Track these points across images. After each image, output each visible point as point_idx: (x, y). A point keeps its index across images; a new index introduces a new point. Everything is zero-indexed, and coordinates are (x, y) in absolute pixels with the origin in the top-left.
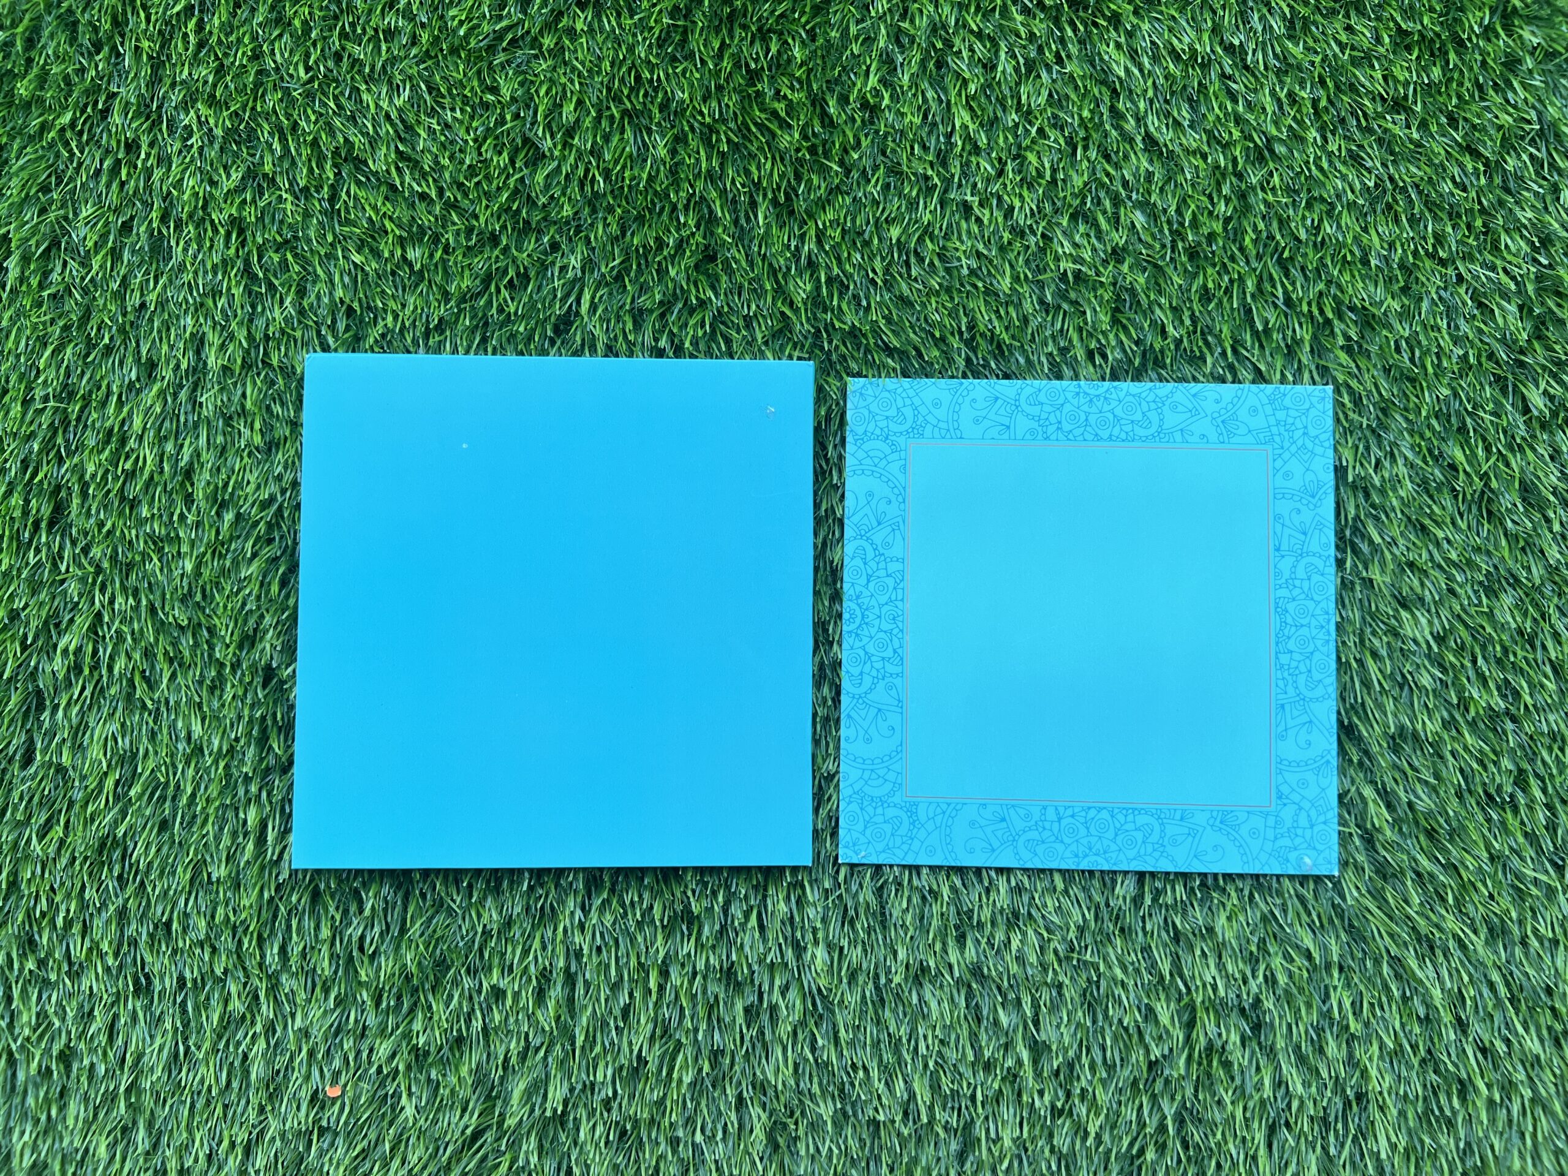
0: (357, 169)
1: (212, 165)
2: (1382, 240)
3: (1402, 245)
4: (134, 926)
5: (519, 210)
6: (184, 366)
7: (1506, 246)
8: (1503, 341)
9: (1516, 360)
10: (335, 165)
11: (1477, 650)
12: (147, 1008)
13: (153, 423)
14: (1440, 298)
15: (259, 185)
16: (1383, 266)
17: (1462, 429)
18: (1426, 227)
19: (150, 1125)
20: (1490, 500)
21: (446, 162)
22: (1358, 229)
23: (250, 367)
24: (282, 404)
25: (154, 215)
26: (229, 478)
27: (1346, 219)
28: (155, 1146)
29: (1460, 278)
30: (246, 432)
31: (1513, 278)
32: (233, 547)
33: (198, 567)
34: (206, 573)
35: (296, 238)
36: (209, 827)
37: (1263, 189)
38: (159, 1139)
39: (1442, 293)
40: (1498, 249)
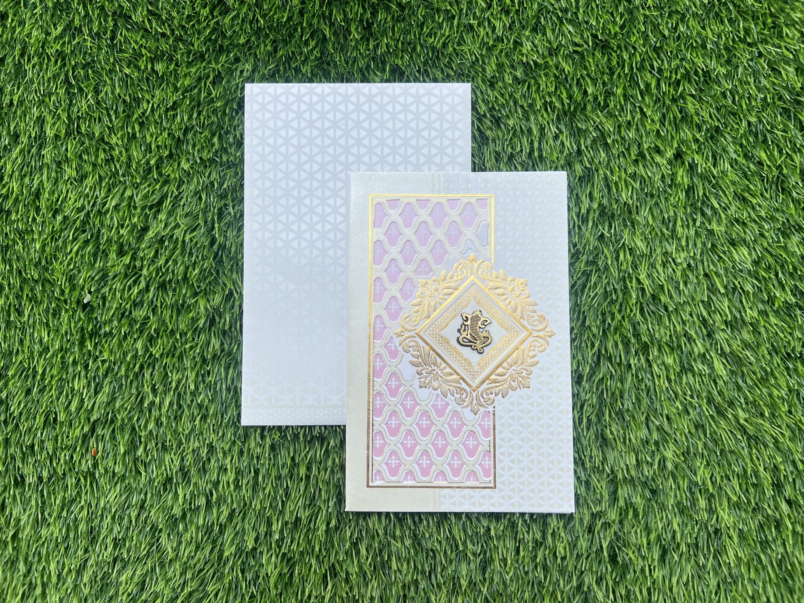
0: (127, 21)
1: (47, 24)
2: (713, 33)
3: (725, 36)
4: (13, 448)
5: (216, 41)
6: (33, 135)
7: (787, 34)
8: (786, 88)
9: (795, 100)
10: (113, 20)
11: (778, 268)
12: (22, 494)
13: (18, 168)
14: (749, 66)
15: (74, 34)
16: (714, 48)
17: (765, 141)
18: (739, 25)
19: (26, 560)
20: (783, 181)
21: (174, 14)
22: (699, 28)
23: (70, 135)
24: (88, 154)
25: (16, 53)
26: (59, 196)
27: (692, 23)
28: (29, 571)
29: (760, 55)
30: (68, 171)
31: (792, 53)
32: (62, 235)
33: (44, 246)
34: (48, 249)
35: (93, 61)
36: (53, 391)
37: (643, 9)
38: (31, 567)
39: (750, 63)
40: (782, 37)
